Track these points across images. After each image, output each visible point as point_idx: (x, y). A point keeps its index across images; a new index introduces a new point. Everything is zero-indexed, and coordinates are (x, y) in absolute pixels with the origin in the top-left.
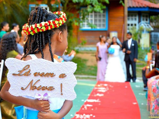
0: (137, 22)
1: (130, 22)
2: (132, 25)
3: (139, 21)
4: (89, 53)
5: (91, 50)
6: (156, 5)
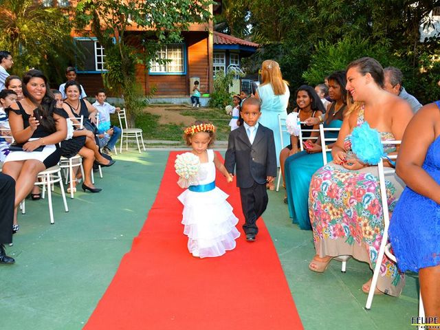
0: (224, 65)
1: (216, 65)
2: (218, 68)
3: (227, 64)
4: (162, 107)
5: (165, 103)
6: (247, 42)
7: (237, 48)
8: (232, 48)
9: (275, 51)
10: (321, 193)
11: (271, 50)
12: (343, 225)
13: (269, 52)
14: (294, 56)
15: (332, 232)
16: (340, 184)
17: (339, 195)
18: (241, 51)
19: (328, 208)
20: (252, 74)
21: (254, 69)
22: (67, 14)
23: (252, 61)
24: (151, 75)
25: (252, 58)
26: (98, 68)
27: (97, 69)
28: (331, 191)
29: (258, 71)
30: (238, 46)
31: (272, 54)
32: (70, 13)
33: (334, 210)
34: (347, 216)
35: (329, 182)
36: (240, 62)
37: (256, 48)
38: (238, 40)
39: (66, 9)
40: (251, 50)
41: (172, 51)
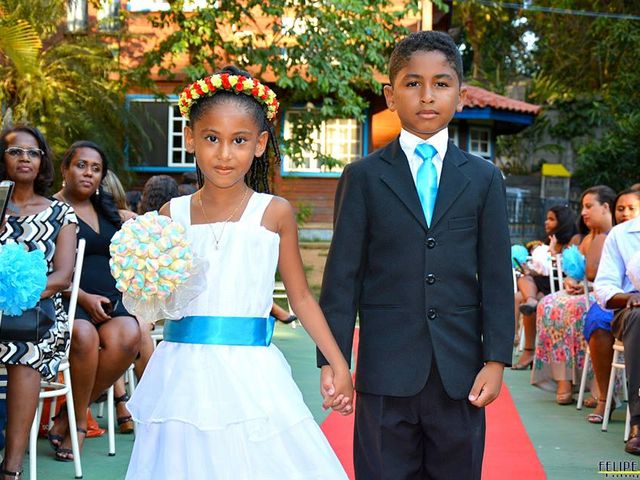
4: (311, 248)
5: (317, 240)
6: (512, 101)
7: (486, 116)
8: (473, 116)
9: (586, 119)
10: (544, 317)
11: (576, 117)
12: (565, 347)
13: (570, 121)
14: (625, 136)
15: (556, 357)
16: (561, 306)
17: (560, 316)
18: (496, 122)
19: (550, 331)
20: (526, 174)
21: (533, 161)
22: (115, 46)
23: (525, 142)
24: (284, 178)
25: (526, 136)
26: (174, 161)
27: (171, 164)
28: (553, 313)
29: (541, 166)
30: (488, 111)
31: (579, 125)
32: (123, 44)
33: (556, 333)
34: (568, 335)
35: (551, 306)
36: (495, 146)
37: (532, 115)
38: (488, 97)
39: (113, 36)
40: (521, 120)
41: (337, 124)
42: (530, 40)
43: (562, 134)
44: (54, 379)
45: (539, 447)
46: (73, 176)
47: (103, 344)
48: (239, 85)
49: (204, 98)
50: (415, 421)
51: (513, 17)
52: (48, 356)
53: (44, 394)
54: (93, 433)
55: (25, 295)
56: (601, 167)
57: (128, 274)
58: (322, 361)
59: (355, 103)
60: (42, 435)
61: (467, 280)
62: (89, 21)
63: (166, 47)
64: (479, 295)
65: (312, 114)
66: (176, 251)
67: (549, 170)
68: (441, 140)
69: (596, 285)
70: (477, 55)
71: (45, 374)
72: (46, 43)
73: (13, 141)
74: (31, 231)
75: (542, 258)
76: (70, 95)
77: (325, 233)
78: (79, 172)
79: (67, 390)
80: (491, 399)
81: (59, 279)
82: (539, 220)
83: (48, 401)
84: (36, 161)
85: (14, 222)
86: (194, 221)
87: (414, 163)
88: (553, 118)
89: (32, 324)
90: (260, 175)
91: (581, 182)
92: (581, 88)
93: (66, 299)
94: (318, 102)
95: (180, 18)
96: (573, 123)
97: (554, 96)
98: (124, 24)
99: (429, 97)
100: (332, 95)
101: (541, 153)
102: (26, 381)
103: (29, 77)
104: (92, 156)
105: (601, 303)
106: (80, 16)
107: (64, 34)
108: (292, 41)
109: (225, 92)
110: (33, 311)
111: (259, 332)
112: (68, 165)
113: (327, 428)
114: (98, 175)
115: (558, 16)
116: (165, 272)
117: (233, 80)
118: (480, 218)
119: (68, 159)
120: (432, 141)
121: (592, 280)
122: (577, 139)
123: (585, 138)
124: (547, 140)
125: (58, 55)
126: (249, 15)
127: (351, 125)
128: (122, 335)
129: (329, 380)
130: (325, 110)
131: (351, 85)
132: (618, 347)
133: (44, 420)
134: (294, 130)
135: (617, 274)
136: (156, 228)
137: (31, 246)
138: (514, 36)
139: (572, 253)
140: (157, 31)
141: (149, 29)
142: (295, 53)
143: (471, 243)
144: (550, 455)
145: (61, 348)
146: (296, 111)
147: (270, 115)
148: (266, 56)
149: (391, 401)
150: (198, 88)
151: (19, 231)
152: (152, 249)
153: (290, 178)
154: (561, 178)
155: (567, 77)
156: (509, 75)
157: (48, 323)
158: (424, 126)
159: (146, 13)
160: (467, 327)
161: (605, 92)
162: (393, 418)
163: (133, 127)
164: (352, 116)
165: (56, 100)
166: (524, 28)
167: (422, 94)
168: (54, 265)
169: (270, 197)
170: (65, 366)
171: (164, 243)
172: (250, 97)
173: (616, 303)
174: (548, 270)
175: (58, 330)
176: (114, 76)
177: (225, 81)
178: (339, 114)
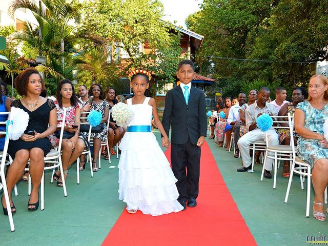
6: (209, 78)
7: (203, 82)
8: (200, 82)
9: (225, 83)
11: (223, 82)
14: (234, 86)
18: (205, 83)
20: (212, 95)
21: (213, 92)
22: (118, 66)
23: (211, 88)
27: (131, 93)
29: (215, 93)
32: (120, 66)
36: (205, 89)
37: (213, 81)
38: (204, 78)
39: (117, 64)
40: (211, 83)
41: (169, 84)
42: (213, 64)
43: (220, 86)
44: (104, 141)
45: (214, 156)
46: (108, 95)
47: (115, 133)
48: (142, 72)
49: (134, 75)
50: (185, 150)
51: (209, 60)
52: (103, 136)
53: (102, 145)
54: (113, 153)
55: (97, 122)
56: (229, 93)
57: (115, 117)
58: (162, 136)
59: (173, 80)
60: (102, 154)
61: (196, 117)
62: (112, 61)
63: (130, 66)
64: (199, 121)
65: (163, 82)
66: (126, 111)
67: (217, 94)
68: (190, 85)
69: (228, 120)
70: (201, 68)
71: (102, 140)
72: (102, 66)
73: (94, 87)
74: (98, 108)
75: (215, 114)
76: (108, 78)
77: (163, 109)
78: (110, 94)
79: (107, 144)
80: (202, 145)
81: (105, 119)
82: (215, 106)
83: (103, 146)
84: (99, 92)
85: (95, 106)
86: (132, 104)
87: (183, 90)
88: (218, 82)
89: (99, 129)
90: (148, 93)
91: (224, 97)
92: (225, 75)
93: (107, 124)
94: (164, 79)
95: (133, 60)
96: (222, 84)
97: (218, 77)
98: (120, 61)
99: (186, 75)
100: (168, 77)
101: (215, 91)
102: (97, 142)
103: (98, 74)
104: (113, 91)
105: (229, 124)
106: (110, 60)
107: (106, 63)
108: (159, 65)
109: (139, 74)
110: (99, 126)
111: (148, 129)
112: (107, 93)
113: (165, 153)
114: (114, 95)
115: (219, 59)
116: (124, 115)
117: (141, 71)
118: (199, 104)
119: (107, 91)
120: (188, 85)
121: (227, 119)
122: (223, 87)
123: (225, 87)
124: (217, 87)
125: (105, 69)
126: (149, 59)
127: (172, 84)
128: (120, 131)
129: (163, 140)
130: (166, 81)
131: (172, 75)
132: (233, 134)
133: (102, 151)
134: (159, 86)
135: (232, 117)
136: (121, 106)
137: (98, 111)
138: (209, 64)
139: (222, 112)
140: (128, 63)
141: (126, 62)
142: (159, 68)
143: (197, 109)
144: (217, 158)
145: (105, 134)
146: (159, 81)
147: (150, 79)
148: (153, 69)
149: (179, 145)
150: (133, 73)
151: (96, 108)
152: (120, 110)
153: (158, 96)
154: (220, 96)
155: (221, 73)
156: (208, 73)
157: (102, 128)
158: (185, 82)
159: (125, 59)
160: (197, 129)
161: (230, 76)
162: (180, 149)
163: (122, 84)
164: (172, 82)
165: (105, 79)
166: (212, 62)
167: (185, 74)
168: (104, 116)
169: (150, 98)
170: (106, 138)
171: (123, 109)
172: (145, 75)
173: (232, 124)
174: (217, 117)
175: (105, 130)
176: (118, 73)
177: (139, 71)
178: (169, 82)
